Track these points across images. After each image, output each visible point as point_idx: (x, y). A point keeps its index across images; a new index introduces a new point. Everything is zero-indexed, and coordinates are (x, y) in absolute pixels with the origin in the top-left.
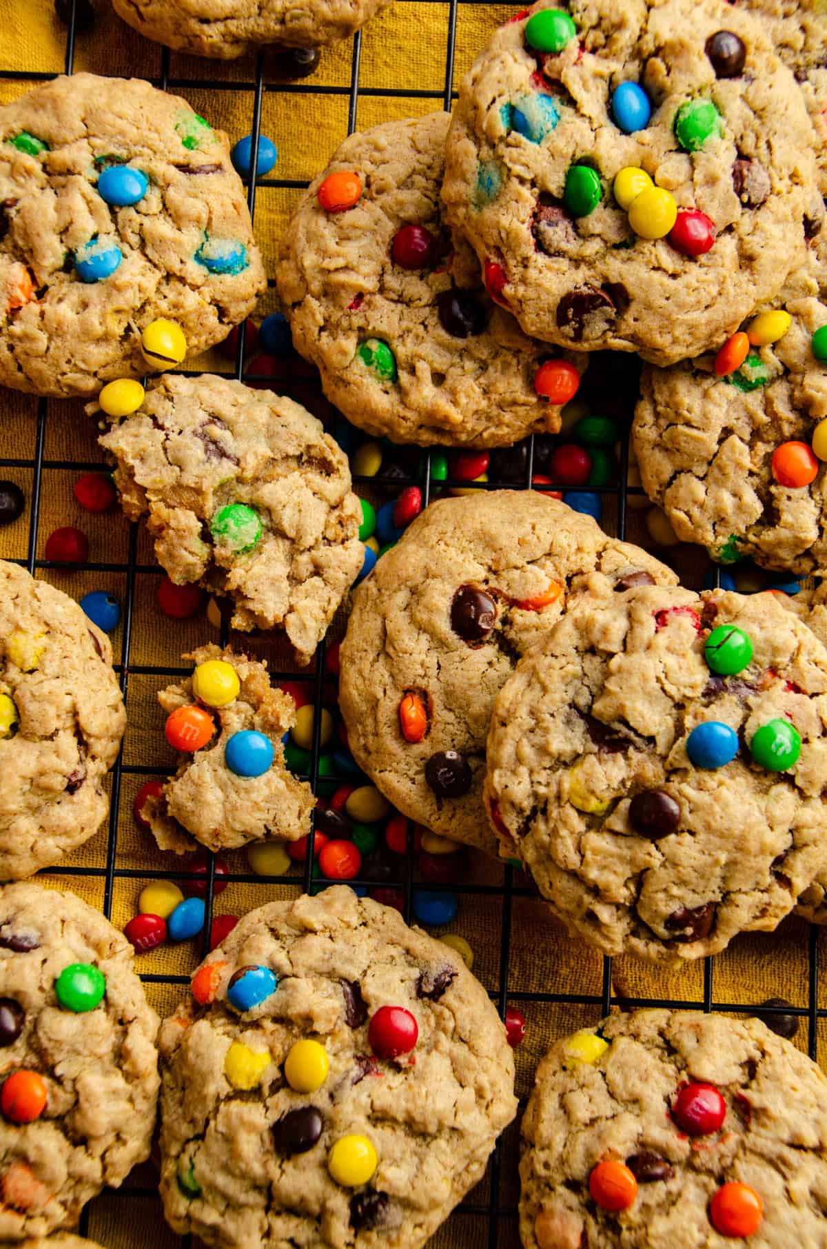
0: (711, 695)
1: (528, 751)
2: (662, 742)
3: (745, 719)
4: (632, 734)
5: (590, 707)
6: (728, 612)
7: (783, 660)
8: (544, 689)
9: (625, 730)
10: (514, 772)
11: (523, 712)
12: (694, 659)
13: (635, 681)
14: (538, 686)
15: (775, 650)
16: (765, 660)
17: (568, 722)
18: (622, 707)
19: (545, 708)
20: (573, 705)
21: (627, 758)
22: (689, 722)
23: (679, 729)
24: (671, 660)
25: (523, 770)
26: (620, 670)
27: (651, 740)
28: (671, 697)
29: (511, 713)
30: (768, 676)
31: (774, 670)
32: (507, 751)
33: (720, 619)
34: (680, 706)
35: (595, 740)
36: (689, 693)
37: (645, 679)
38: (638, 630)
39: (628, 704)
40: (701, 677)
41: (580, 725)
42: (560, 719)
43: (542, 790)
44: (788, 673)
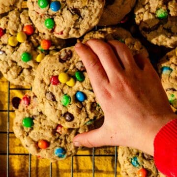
0: (55, 15)
1: (93, 11)
2: (66, 9)
3: (48, 9)
4: (71, 11)
5: (79, 18)
6: (48, 31)
7: (39, 19)
8: (88, 23)
9: (73, 12)
10: (97, 7)
11: (93, 19)
12: (57, 23)
13: (69, 22)
14: (90, 23)
15: (40, 21)
16: (42, 20)
17: (84, 16)
18: (72, 18)
19: (89, 19)
20: (83, 19)
21: (73, 7)
22: (60, 11)
23: (62, 10)
24: (61, 24)
25: (95, 7)
26: (72, 25)
27: (68, 9)
28: (62, 17)
29: (96, 19)
30: (43, 16)
31: (41, 17)
32: (98, 12)
33: (50, 30)
34: (61, 14)
35: (79, 11)
36: (59, 17)
37: (67, 23)
38: (67, 32)
39: (71, 18)
40: (56, 20)
41: (82, 14)
42: (86, 16)
43: (92, 3)
44: (39, 16)
